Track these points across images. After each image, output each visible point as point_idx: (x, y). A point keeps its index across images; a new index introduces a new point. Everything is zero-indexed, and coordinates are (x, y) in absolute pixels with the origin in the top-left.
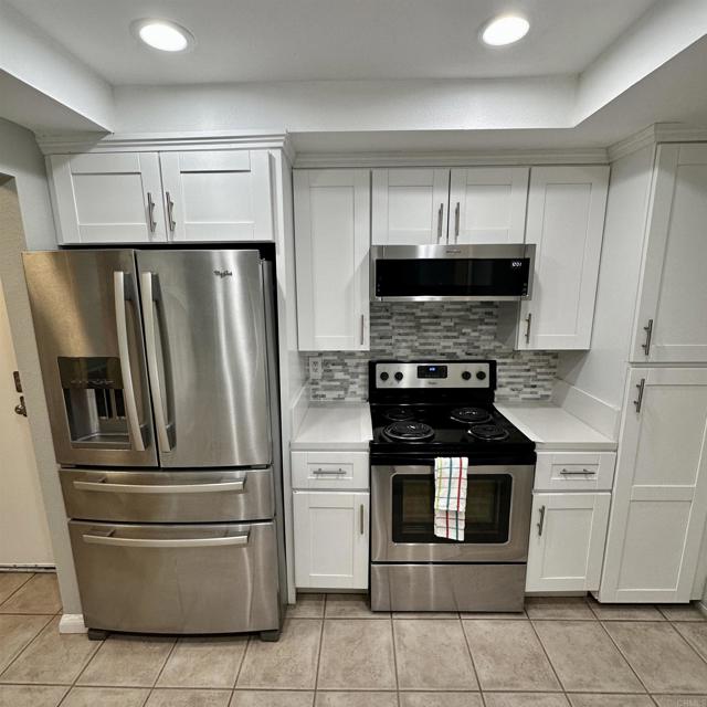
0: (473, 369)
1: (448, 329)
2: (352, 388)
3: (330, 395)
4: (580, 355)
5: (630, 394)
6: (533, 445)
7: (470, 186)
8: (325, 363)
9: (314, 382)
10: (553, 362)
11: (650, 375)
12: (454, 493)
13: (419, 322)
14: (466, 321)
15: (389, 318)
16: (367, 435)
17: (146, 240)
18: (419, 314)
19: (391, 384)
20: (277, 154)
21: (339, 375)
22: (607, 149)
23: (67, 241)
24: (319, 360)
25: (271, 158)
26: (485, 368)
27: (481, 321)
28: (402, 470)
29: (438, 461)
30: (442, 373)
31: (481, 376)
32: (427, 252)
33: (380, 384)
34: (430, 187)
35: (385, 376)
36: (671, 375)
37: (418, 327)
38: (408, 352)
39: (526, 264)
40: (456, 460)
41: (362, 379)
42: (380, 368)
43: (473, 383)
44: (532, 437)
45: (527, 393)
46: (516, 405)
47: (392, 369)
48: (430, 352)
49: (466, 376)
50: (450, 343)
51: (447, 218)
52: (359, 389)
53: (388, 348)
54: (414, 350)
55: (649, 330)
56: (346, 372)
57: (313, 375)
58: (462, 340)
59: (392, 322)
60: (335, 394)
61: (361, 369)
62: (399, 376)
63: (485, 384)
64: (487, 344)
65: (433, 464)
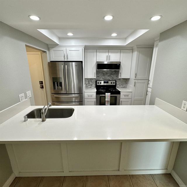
0: (113, 82)
1: (109, 75)
2: (93, 85)
3: (89, 86)
4: (129, 79)
5: (134, 84)
6: (120, 91)
7: (111, 52)
8: (88, 81)
9: (86, 84)
10: (126, 81)
11: (136, 81)
12: (108, 98)
13: (104, 74)
14: (112, 74)
15: (99, 73)
16: (96, 90)
17: (63, 60)
18: (104, 73)
19: (99, 84)
20: (83, 48)
21: (91, 83)
22: (132, 47)
23: (52, 60)
24: (87, 80)
25: (82, 49)
26: (115, 82)
27: (114, 74)
28: (101, 95)
29: (106, 94)
30: (107, 82)
31: (114, 83)
32: (106, 63)
33: (97, 84)
34: (106, 52)
35: (98, 83)
36: (139, 81)
37: (104, 75)
38: (102, 79)
39: (119, 65)
40: (109, 93)
41: (95, 84)
42: (97, 82)
43: (113, 84)
44: (120, 90)
45: (122, 86)
46: (120, 88)
47: (99, 82)
48: (106, 79)
49: (112, 83)
50: (109, 78)
51: (108, 57)
52: (94, 85)
53: (99, 78)
54: (103, 79)
55: (136, 74)
56: (92, 83)
57: (86, 83)
58: (111, 77)
59: (100, 74)
60: (90, 86)
61: (94, 82)
62: (101, 83)
63: (115, 84)
64: (115, 78)
65: (105, 94)
